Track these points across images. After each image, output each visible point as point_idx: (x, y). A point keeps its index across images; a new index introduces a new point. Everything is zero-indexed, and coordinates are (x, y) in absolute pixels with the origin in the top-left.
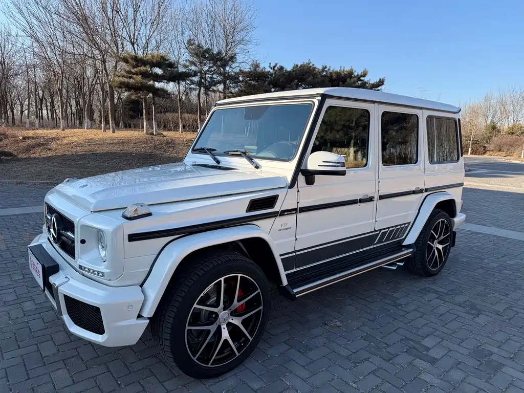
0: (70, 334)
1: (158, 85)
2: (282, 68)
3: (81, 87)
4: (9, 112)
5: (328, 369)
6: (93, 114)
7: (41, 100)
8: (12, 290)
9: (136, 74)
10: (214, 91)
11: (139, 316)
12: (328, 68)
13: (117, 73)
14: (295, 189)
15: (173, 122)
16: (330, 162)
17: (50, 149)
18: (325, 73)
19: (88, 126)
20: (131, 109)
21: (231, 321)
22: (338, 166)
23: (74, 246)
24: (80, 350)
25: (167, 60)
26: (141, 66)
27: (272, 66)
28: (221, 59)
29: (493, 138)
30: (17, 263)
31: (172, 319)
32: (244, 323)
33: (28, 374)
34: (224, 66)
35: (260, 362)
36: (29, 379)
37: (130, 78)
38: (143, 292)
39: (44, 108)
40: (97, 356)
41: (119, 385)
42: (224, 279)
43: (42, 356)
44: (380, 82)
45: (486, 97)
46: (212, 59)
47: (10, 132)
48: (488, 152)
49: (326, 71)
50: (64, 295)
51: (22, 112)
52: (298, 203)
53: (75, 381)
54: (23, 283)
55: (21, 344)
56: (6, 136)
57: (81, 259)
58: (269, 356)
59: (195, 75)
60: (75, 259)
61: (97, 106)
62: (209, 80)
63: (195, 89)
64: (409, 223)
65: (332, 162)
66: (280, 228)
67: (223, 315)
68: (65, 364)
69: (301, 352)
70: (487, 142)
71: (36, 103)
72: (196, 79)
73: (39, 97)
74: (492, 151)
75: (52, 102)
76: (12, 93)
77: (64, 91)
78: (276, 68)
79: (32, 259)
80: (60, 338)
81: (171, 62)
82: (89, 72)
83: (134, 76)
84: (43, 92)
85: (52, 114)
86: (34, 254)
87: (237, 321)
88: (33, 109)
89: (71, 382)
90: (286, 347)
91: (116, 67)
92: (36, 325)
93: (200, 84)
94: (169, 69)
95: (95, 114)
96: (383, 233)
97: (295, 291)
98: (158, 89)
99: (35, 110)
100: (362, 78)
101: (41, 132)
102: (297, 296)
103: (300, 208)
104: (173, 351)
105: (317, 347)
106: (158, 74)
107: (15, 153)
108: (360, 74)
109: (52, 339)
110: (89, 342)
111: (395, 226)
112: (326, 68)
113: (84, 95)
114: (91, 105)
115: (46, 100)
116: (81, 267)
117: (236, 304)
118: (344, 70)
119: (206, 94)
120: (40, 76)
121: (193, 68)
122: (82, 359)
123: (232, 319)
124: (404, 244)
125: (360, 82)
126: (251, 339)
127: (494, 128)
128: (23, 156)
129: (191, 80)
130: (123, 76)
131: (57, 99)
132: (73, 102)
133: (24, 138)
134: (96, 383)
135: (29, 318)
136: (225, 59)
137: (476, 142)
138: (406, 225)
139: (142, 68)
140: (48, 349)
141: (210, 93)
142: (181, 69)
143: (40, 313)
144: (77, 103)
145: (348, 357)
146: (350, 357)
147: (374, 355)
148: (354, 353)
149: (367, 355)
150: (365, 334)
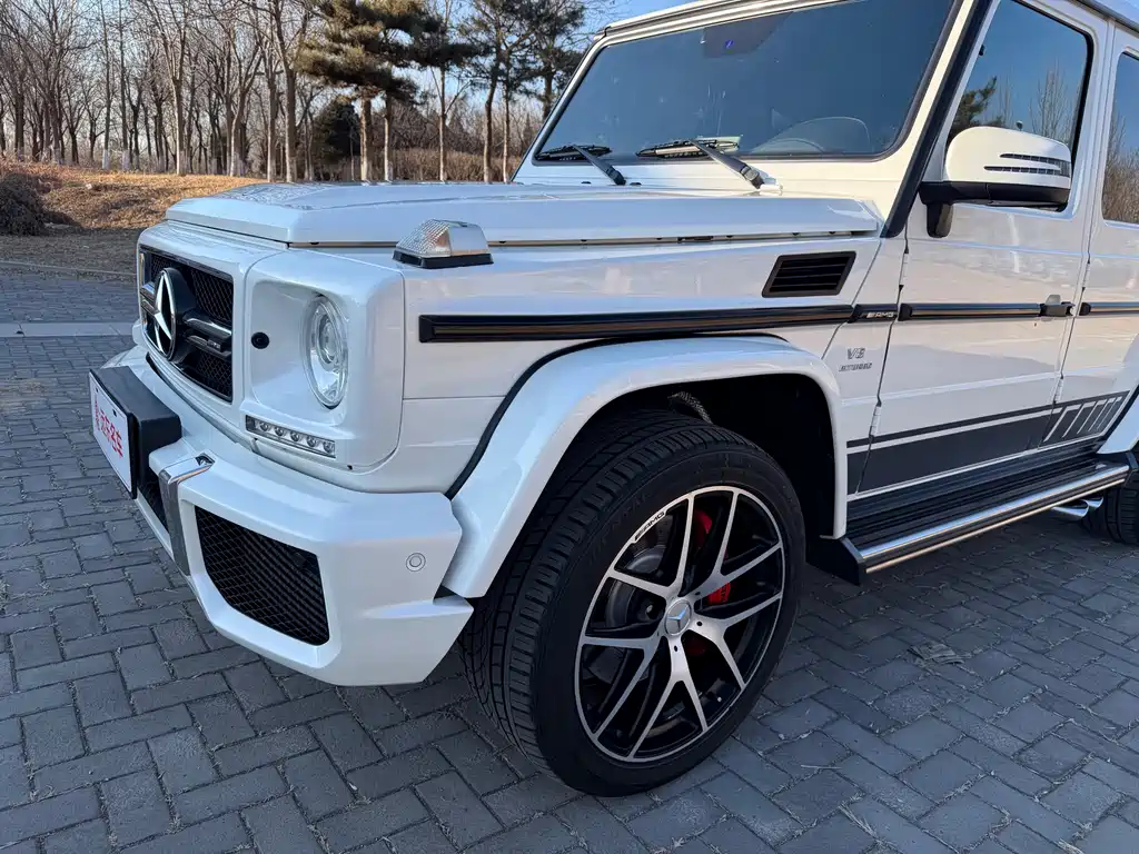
0: (206, 629)
1: (398, 73)
3: (222, 82)
4: (66, 138)
5: (972, 790)
6: (247, 151)
7: (136, 110)
8: (53, 504)
9: (352, 42)
10: (527, 93)
11: (443, 593)
13: (306, 41)
14: (896, 244)
15: (424, 170)
16: (1026, 157)
17: (152, 212)
19: (236, 168)
20: (330, 141)
21: (695, 628)
22: (1050, 172)
23: (230, 358)
24: (233, 678)
25: (424, 14)
26: (364, 24)
28: (550, 18)
30: (70, 441)
31: (541, 609)
32: (732, 636)
33: (84, 739)
34: (553, 34)
35: (760, 753)
36: (87, 753)
37: (337, 52)
38: (457, 513)
39: (142, 131)
40: (282, 699)
41: (353, 793)
42: (697, 499)
43: (125, 687)
46: (529, 17)
47: (66, 174)
50: (197, 508)
51: (93, 137)
52: (901, 287)
53: (224, 772)
54: (81, 489)
55: (68, 650)
56: (58, 184)
57: (252, 396)
58: (782, 736)
59: (486, 52)
60: (230, 401)
61: (256, 132)
62: (517, 65)
63: (483, 86)
64: (1125, 394)
65: (1035, 158)
66: (846, 362)
67: (677, 606)
68: (191, 715)
69: (872, 731)
71: (124, 117)
72: (487, 62)
73: (131, 102)
75: (159, 119)
76: (72, 92)
77: (186, 93)
79: (101, 402)
80: (179, 638)
81: (431, 18)
82: (243, 46)
83: (346, 47)
84: (140, 92)
85: (159, 146)
86: (105, 389)
87: (712, 631)
88: (117, 134)
89: (210, 774)
90: (826, 714)
91: (303, 30)
92: (114, 598)
93: (495, 74)
94: (427, 35)
95: (252, 151)
96: (1068, 412)
97: (866, 554)
98: (400, 82)
99: (121, 134)
101: (133, 178)
102: (868, 570)
103: (903, 305)
104: (537, 709)
105: (913, 720)
106: (401, 47)
107: (77, 219)
109: (156, 640)
110: (259, 655)
111: (1082, 402)
113: (229, 102)
114: (244, 126)
115: (146, 110)
116: (251, 423)
117: (718, 580)
119: (508, 98)
120: (133, 51)
121: (482, 37)
122: (239, 703)
123: (700, 624)
124: (1103, 451)
126: (743, 685)
128: (94, 224)
129: (475, 65)
130: (321, 48)
131: (170, 112)
132: (205, 121)
133: (97, 188)
134: (285, 780)
135: (95, 578)
136: (559, 18)
138: (1119, 399)
139: (366, 29)
140: (143, 669)
141: (516, 96)
142: (455, 38)
143: (123, 568)
144: (214, 119)
145: (1018, 757)
146: (1023, 756)
147: (1095, 756)
148: (1032, 745)
149: (1074, 756)
150: (1040, 691)
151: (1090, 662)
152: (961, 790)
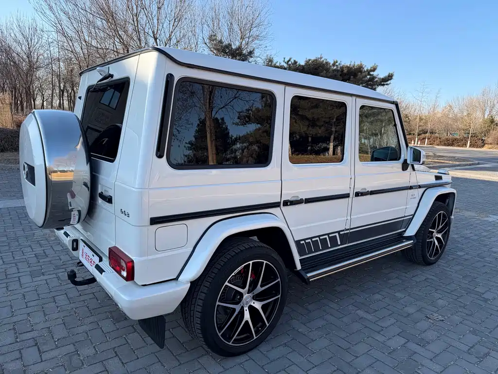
2: (295, 62)
7: (62, 92)
12: (339, 62)
18: (335, 68)
27: (286, 61)
28: (240, 54)
29: (491, 132)
44: (389, 76)
45: (484, 92)
48: (486, 145)
49: (337, 66)
69: (420, 345)
70: (485, 135)
73: (60, 88)
74: (491, 144)
78: (290, 63)
84: (65, 83)
100: (372, 73)
105: (432, 341)
108: (369, 68)
112: (337, 62)
115: (67, 91)
118: (354, 65)
125: (368, 77)
127: (492, 121)
137: (474, 136)
145: (469, 352)
146: (470, 351)
147: (493, 350)
148: (472, 347)
149: (487, 350)
150: (472, 329)
151: (487, 318)
152: (452, 363)
